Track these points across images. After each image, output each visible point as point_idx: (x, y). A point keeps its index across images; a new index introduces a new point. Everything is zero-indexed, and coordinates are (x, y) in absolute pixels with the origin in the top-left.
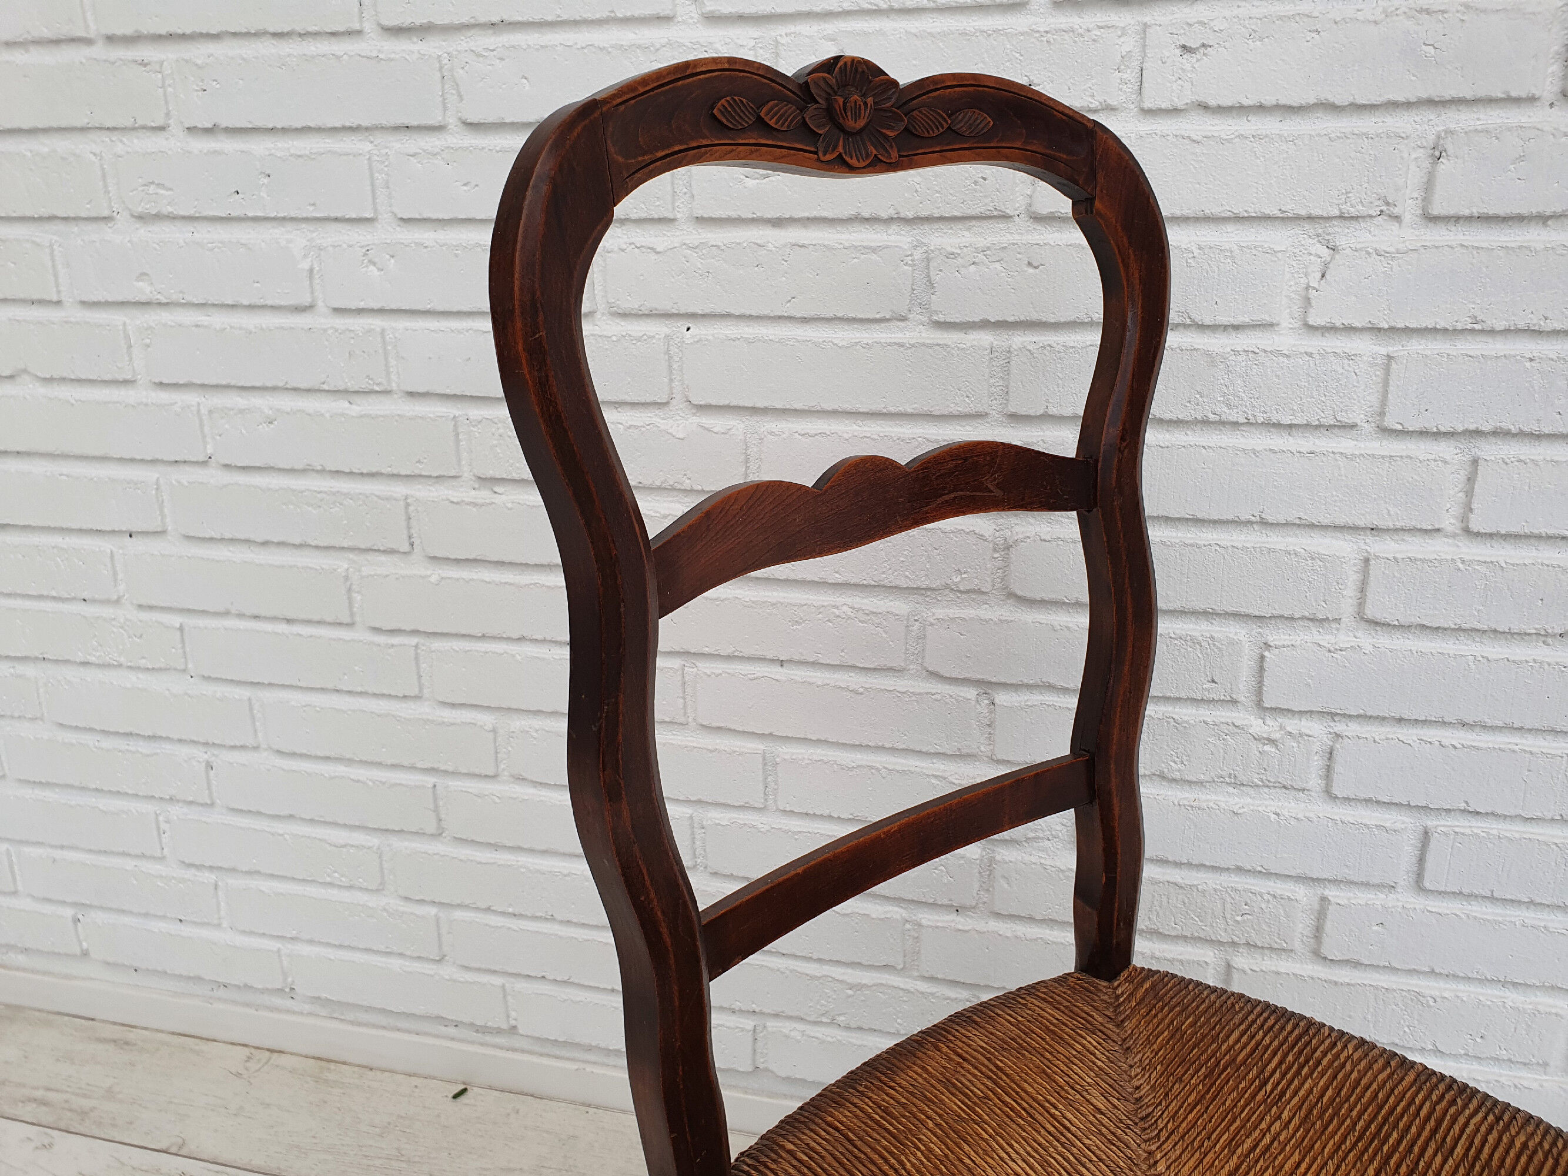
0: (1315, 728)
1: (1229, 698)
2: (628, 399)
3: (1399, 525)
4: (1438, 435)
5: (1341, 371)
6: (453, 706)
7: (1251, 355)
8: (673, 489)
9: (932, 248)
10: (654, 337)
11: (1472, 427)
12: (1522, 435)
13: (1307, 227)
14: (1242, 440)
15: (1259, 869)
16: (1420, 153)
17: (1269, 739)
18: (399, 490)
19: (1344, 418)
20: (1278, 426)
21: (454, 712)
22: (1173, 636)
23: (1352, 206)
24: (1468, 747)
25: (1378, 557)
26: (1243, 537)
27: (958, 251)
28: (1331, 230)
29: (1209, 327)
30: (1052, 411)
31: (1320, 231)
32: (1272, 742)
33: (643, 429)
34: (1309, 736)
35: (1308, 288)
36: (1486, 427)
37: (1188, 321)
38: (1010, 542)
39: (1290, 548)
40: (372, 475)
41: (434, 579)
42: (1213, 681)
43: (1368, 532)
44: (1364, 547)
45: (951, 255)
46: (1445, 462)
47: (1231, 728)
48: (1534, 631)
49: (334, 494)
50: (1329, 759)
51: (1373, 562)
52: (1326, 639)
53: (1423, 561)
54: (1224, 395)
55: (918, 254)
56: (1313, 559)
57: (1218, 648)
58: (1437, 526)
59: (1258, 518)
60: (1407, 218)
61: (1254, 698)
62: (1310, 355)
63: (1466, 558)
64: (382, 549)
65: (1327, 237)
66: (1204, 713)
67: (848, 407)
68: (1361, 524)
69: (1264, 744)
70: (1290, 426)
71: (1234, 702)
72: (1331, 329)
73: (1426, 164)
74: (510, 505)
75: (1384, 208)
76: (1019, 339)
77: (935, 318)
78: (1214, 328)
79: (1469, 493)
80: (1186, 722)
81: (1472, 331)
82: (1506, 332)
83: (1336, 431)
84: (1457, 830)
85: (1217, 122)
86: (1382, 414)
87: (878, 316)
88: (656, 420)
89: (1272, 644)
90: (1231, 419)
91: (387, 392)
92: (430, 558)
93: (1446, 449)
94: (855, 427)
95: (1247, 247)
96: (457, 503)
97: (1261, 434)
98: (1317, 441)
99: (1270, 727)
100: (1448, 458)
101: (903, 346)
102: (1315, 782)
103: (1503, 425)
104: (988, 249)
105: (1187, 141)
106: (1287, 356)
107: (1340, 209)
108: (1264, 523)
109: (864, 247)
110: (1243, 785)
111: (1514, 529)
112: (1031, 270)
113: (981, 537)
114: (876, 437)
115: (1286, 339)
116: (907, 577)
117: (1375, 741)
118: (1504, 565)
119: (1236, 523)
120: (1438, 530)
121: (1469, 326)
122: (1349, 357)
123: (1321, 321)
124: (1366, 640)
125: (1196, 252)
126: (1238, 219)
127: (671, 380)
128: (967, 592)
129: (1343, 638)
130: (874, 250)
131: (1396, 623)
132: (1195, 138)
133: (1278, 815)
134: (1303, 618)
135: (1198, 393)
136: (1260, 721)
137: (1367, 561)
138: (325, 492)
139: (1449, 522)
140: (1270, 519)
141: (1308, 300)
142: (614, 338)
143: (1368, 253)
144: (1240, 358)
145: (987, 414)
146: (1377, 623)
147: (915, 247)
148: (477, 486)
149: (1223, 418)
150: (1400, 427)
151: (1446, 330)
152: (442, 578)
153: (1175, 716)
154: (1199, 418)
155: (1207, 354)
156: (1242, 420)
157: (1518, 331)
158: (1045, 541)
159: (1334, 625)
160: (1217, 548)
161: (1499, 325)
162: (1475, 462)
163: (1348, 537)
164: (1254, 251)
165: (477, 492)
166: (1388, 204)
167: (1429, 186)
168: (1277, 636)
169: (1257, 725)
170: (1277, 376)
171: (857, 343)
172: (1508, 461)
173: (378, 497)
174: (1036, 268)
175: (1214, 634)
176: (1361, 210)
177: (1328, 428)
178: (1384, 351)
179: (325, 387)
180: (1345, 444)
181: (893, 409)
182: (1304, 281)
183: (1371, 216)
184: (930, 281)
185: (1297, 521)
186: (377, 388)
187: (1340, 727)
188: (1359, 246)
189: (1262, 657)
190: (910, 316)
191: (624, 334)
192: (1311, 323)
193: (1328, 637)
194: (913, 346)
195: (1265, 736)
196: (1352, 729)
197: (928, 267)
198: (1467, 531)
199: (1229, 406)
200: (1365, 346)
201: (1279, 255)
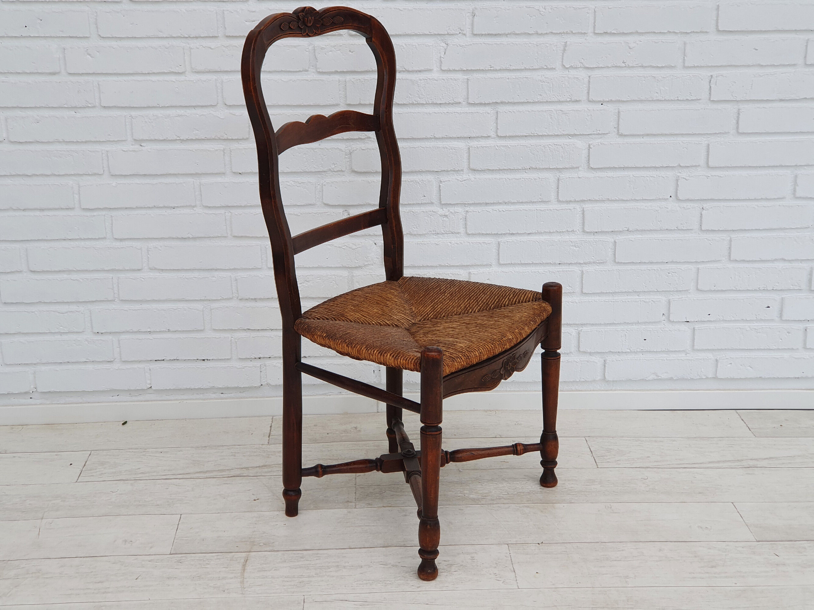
0: (459, 209)
1: (430, 202)
2: (200, 104)
3: (477, 135)
4: (485, 104)
5: (453, 84)
6: (121, 240)
7: (425, 80)
8: (220, 139)
9: (316, 46)
10: (211, 80)
11: (494, 101)
12: (509, 103)
13: (438, 37)
14: (425, 110)
15: (447, 264)
16: (469, 14)
17: (445, 215)
18: (98, 147)
19: (456, 100)
20: (436, 104)
21: (121, 243)
22: (409, 181)
23: (451, 31)
24: (507, 210)
25: (472, 147)
26: (429, 144)
27: (325, 47)
28: (446, 38)
29: (411, 71)
30: (362, 102)
31: (443, 39)
32: (446, 216)
33: (207, 116)
34: (457, 213)
35: (441, 57)
36: (499, 101)
37: (404, 70)
38: (351, 151)
39: (444, 146)
40: (86, 142)
41: (114, 184)
42: (424, 196)
43: (469, 139)
44: (468, 144)
45: (322, 48)
46: (488, 113)
47: (432, 212)
48: (521, 168)
49: (68, 151)
50: (466, 221)
51: (471, 149)
52: (459, 177)
53: (486, 147)
54: (418, 94)
55: (310, 48)
56: (452, 149)
57: (425, 184)
58: (489, 135)
59: (433, 137)
60: (468, 35)
61: (439, 201)
62: (444, 79)
63: (498, 145)
64: (90, 173)
65: (445, 41)
66: (423, 208)
67: (288, 103)
68: (466, 136)
69: (444, 218)
70: (440, 104)
71: (432, 203)
72: (449, 71)
73: (471, 17)
74: (150, 150)
75: (460, 31)
76: (349, 77)
77: (318, 70)
78: (413, 71)
79: (497, 124)
80: (417, 212)
81: (491, 70)
82: (500, 70)
83: (455, 105)
84: (508, 240)
85: (407, 3)
86: (468, 98)
87: (298, 70)
88: (211, 112)
89: (442, 181)
90: (421, 102)
91: (94, 107)
92: (112, 175)
93: (488, 109)
94: (291, 111)
95: (421, 44)
96: (127, 151)
97: (431, 107)
98: (449, 109)
99: (445, 211)
100: (489, 112)
101: (307, 80)
102: (462, 230)
103: (503, 100)
104: (335, 46)
105: (398, 10)
106: (437, 80)
107: (448, 32)
108: (435, 138)
109: (292, 46)
110: (438, 234)
111: (511, 134)
112: (350, 53)
113: (341, 150)
114: (299, 114)
115: (435, 75)
116: (315, 167)
117: (479, 212)
118: (509, 146)
119: (426, 139)
120: (489, 136)
121: (490, 69)
122: (455, 80)
123: (446, 68)
124: (472, 176)
125: (405, 46)
126: (416, 35)
127: (218, 96)
128: (337, 171)
129: (465, 177)
130: (295, 47)
131: (480, 169)
132: (400, 9)
133: (451, 243)
134: (451, 170)
135: (410, 94)
136: (442, 210)
137: (469, 148)
138: (64, 151)
139: (492, 134)
140: (437, 137)
141: (441, 62)
142: (195, 81)
143: (457, 46)
144: (421, 81)
145: (339, 104)
146: (475, 170)
147: (309, 45)
148: (134, 143)
149: (419, 102)
150: (473, 102)
151: (483, 70)
152: (118, 184)
153: (413, 211)
154: (411, 103)
155: (411, 80)
156: (425, 103)
157: (504, 70)
158: (363, 150)
159: (462, 172)
160: (421, 148)
161: (498, 68)
162: (497, 113)
163: (462, 141)
164: (423, 46)
165: (133, 146)
166: (461, 30)
167: (472, 25)
168: (444, 178)
169: (441, 211)
170: (435, 88)
171: (290, 80)
172: (506, 112)
173: (90, 151)
174: (352, 52)
175: (423, 179)
176: (453, 32)
177: (452, 104)
178: (466, 77)
179: (66, 106)
180: (458, 109)
181: (305, 104)
182: (439, 55)
183: (457, 34)
184: (316, 57)
185: (446, 137)
186: (90, 106)
187: (467, 209)
188: (454, 44)
189: (440, 186)
190: (309, 70)
191: (199, 79)
192: (443, 69)
193: (460, 177)
194: (311, 80)
195: (443, 214)
196: (472, 208)
197: (315, 52)
198: (497, 136)
199: (420, 98)
200: (460, 76)
201: (431, 47)
